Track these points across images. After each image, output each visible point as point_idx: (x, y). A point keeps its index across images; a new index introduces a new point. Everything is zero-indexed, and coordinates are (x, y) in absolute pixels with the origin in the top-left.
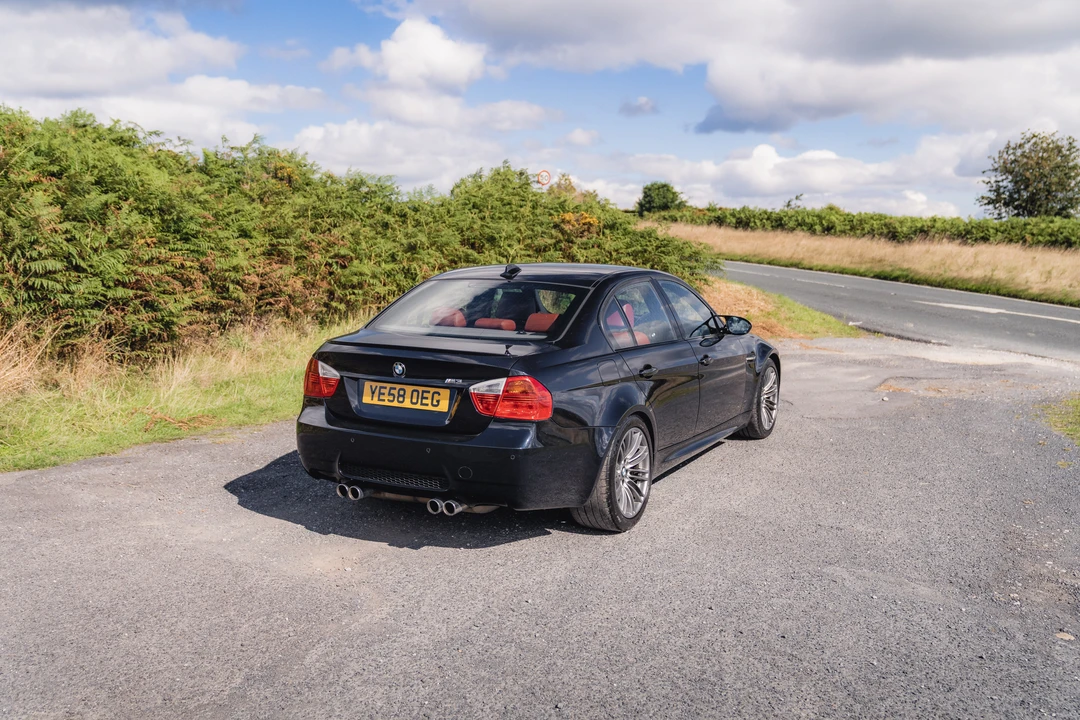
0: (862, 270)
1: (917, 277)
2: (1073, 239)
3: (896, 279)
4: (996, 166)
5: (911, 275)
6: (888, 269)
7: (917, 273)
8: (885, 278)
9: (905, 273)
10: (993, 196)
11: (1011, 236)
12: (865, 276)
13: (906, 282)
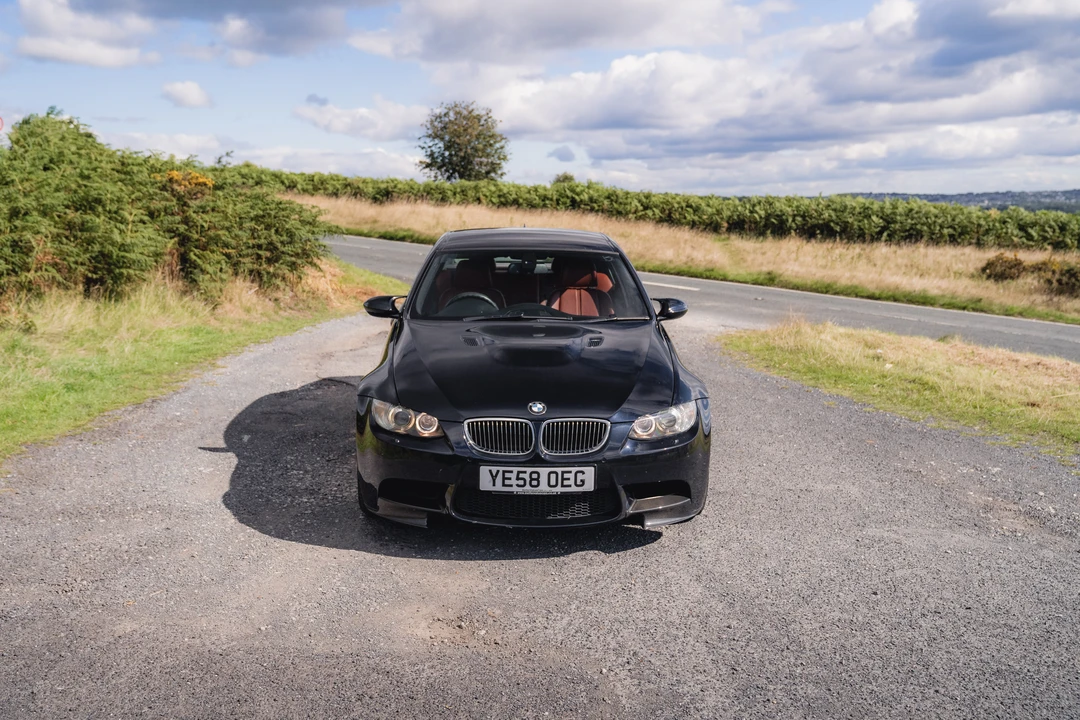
0: (366, 231)
1: (423, 237)
2: (521, 201)
3: (402, 239)
4: (430, 132)
5: (416, 235)
6: (391, 230)
7: (421, 234)
8: (392, 238)
9: (411, 233)
10: (428, 161)
11: (464, 198)
12: (370, 236)
13: (413, 242)
